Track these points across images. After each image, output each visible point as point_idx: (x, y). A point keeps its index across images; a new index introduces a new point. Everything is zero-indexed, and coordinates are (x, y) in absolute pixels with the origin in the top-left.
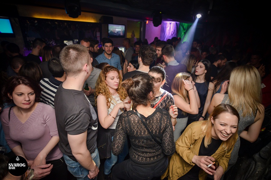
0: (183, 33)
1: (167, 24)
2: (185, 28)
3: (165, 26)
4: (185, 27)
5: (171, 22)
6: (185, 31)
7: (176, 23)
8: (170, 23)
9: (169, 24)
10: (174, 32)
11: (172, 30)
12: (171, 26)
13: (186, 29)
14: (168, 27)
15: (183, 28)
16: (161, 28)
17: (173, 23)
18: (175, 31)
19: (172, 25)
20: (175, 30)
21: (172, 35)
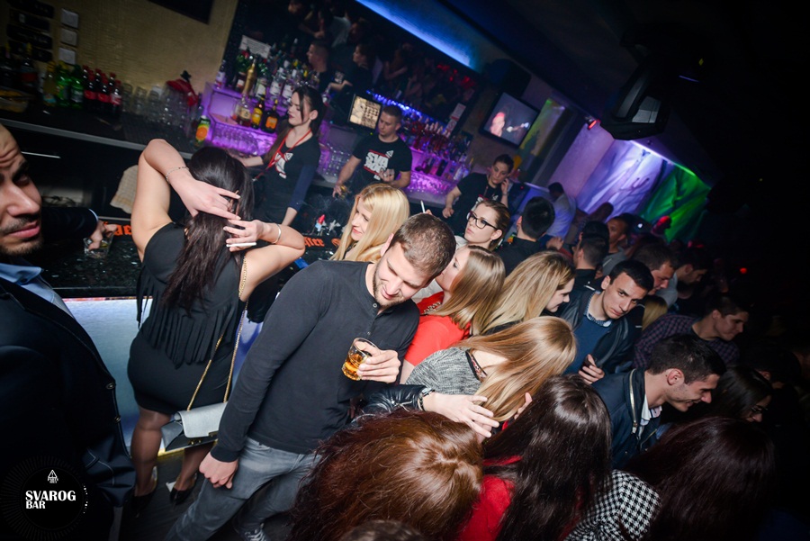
0: (669, 201)
1: (633, 150)
2: (685, 191)
3: (623, 152)
4: (685, 186)
5: (648, 150)
6: (679, 198)
7: (664, 162)
8: (644, 154)
9: (641, 152)
10: (644, 183)
11: (641, 176)
12: (642, 160)
13: (687, 193)
14: (631, 159)
15: (679, 186)
16: (608, 151)
17: (654, 157)
18: (648, 183)
19: (647, 160)
20: (648, 179)
21: (633, 188)
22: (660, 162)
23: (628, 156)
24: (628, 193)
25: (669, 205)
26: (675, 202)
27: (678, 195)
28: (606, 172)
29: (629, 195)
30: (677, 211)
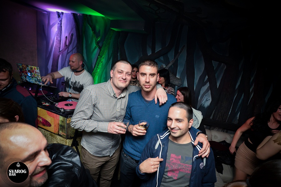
0: (94, 45)
1: (51, 16)
2: (99, 31)
4: (97, 27)
5: (59, 10)
6: (99, 39)
7: (73, 15)
10: (71, 39)
11: (67, 35)
12: (61, 21)
14: (54, 24)
15: (94, 29)
17: (66, 15)
18: (74, 37)
19: (64, 19)
20: (72, 35)
21: (67, 46)
22: (72, 17)
23: (51, 23)
24: (66, 51)
25: (95, 48)
26: (98, 43)
27: (97, 37)
28: (45, 42)
29: (68, 53)
30: (102, 49)
